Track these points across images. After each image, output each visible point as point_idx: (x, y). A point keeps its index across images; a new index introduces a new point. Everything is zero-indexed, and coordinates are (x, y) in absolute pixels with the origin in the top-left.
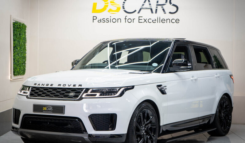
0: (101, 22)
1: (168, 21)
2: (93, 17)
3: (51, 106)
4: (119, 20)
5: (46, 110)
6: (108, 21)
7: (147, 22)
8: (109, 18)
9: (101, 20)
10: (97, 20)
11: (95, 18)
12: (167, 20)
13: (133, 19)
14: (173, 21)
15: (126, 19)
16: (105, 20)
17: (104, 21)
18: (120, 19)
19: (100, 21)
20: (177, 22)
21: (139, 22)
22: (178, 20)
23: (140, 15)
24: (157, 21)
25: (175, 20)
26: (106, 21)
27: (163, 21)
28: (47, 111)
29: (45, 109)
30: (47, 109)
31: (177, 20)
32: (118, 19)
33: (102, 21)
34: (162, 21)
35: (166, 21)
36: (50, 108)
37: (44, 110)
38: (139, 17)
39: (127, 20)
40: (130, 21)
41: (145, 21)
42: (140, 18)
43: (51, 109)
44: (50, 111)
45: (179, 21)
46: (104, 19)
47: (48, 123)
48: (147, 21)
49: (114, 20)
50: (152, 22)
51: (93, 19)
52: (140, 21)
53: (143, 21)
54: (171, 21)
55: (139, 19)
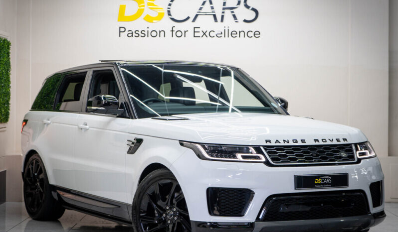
0: (132, 36)
1: (242, 34)
2: (120, 28)
3: (329, 176)
4: (162, 33)
5: (321, 184)
6: (143, 35)
7: (207, 36)
8: (146, 30)
9: (132, 33)
10: (127, 32)
11: (122, 30)
12: (240, 32)
13: (185, 32)
14: (250, 34)
15: (172, 31)
16: (139, 33)
17: (137, 35)
18: (164, 31)
19: (130, 35)
20: (256, 36)
21: (194, 36)
22: (258, 33)
23: (196, 24)
24: (223, 35)
25: (253, 33)
26: (141, 34)
27: (233, 34)
28: (323, 184)
29: (319, 181)
30: (323, 181)
31: (256, 33)
32: (160, 32)
33: (134, 34)
34: (231, 34)
35: (238, 35)
36: (327, 179)
37: (318, 184)
38: (194, 28)
39: (174, 33)
40: (179, 34)
41: (204, 34)
42: (196, 30)
43: (329, 180)
44: (328, 184)
45: (260, 34)
46: (138, 31)
47: (322, 205)
48: (207, 34)
49: (154, 34)
50: (215, 36)
51: (120, 32)
52: (196, 34)
53: (201, 34)
54: (246, 34)
55: (194, 32)
